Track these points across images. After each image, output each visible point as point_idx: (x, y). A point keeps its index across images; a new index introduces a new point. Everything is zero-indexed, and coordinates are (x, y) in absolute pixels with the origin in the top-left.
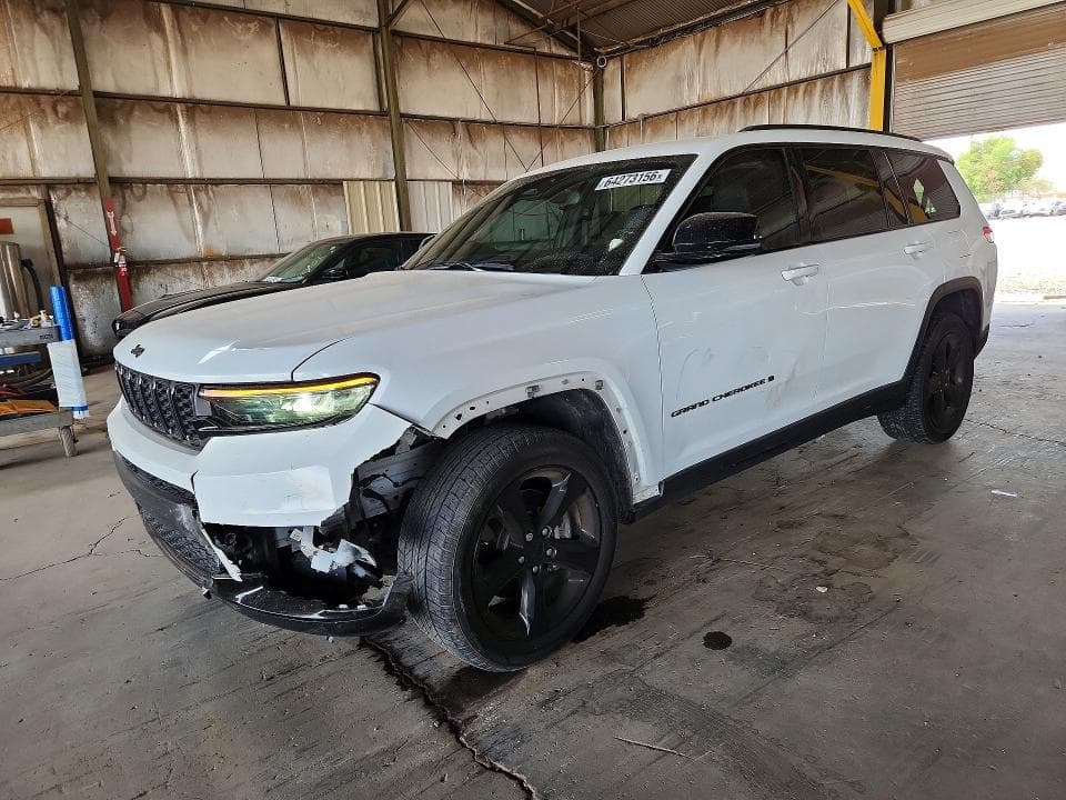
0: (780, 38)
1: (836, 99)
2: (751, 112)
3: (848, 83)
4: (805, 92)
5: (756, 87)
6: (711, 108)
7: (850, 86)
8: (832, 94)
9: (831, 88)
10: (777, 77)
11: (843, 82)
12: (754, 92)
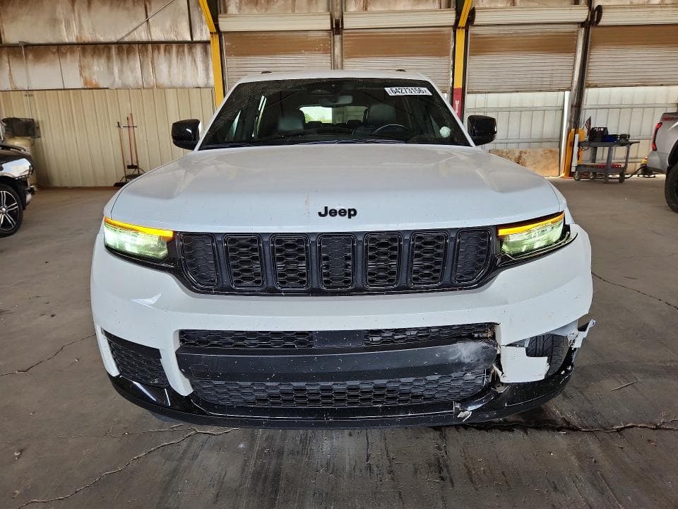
0: (142, 10)
1: (188, 59)
2: (125, 57)
3: (194, 50)
4: (165, 51)
5: (126, 39)
6: (89, 48)
7: (196, 52)
8: (184, 55)
9: (183, 51)
10: (141, 35)
11: (190, 49)
12: (126, 43)
